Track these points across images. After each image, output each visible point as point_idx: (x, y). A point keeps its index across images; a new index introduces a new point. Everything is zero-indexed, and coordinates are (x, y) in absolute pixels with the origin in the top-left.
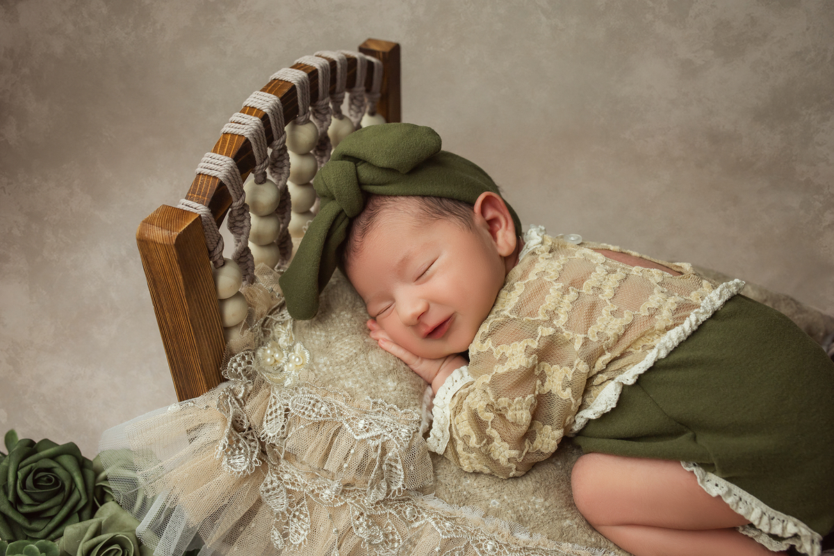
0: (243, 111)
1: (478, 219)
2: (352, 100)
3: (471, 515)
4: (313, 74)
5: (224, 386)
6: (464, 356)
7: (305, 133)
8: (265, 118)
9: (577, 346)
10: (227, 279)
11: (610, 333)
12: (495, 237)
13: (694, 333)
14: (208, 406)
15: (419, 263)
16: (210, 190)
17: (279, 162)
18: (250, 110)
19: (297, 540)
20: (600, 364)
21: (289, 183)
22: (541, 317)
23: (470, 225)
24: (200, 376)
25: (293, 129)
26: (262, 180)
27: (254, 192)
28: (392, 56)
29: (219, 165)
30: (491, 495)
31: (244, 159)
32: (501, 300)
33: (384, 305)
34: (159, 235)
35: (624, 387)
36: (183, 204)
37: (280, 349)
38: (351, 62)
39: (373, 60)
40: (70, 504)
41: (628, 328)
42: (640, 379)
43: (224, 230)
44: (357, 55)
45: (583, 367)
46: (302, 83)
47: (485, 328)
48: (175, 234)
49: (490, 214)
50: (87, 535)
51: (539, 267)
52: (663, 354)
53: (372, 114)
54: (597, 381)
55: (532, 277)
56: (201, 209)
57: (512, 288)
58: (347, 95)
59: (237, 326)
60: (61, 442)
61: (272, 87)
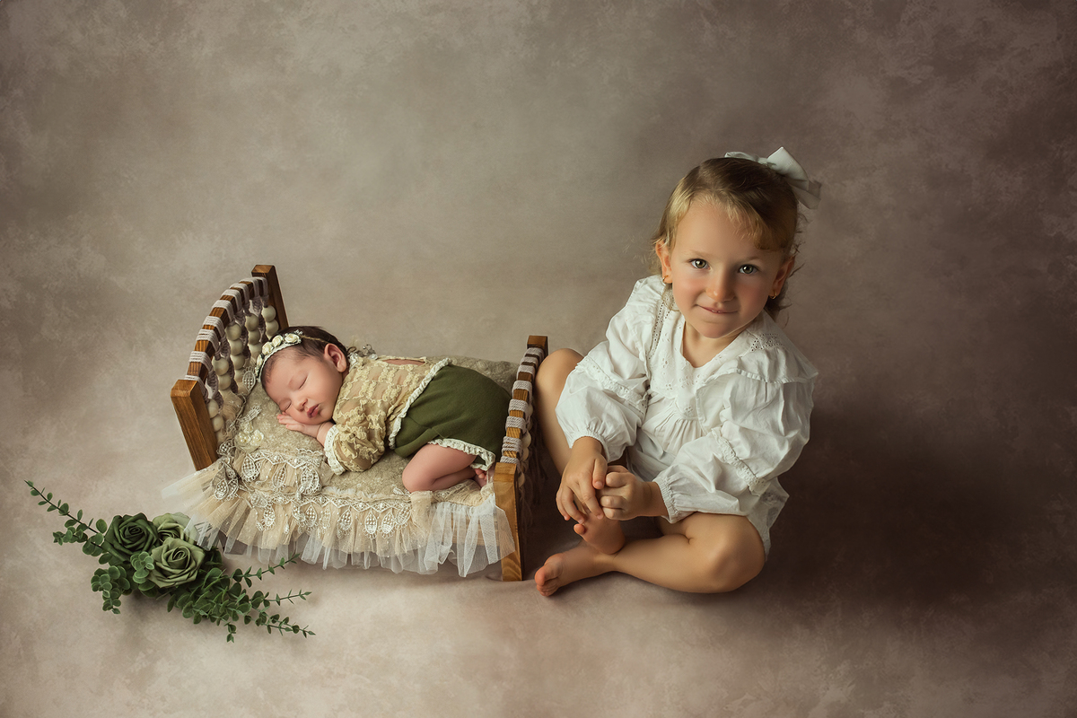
0: (204, 328)
1: (326, 356)
2: (254, 303)
3: (349, 493)
4: (232, 300)
5: (219, 461)
6: (332, 422)
7: (235, 330)
8: (215, 329)
9: (379, 405)
10: (213, 408)
11: (392, 397)
12: (336, 364)
13: (425, 390)
14: (213, 470)
15: (300, 379)
16: (198, 368)
17: (225, 348)
18: (206, 327)
19: (269, 524)
20: (390, 411)
21: (231, 356)
22: (360, 396)
23: (322, 360)
24: (208, 457)
25: (228, 329)
26: (218, 358)
27: (216, 364)
28: (271, 274)
29: (200, 357)
30: (357, 480)
31: (210, 350)
32: (341, 392)
33: (288, 403)
34: (181, 393)
35: (402, 419)
36: (187, 377)
37: (246, 435)
38: (250, 285)
39: (261, 278)
40: (149, 541)
41: (399, 393)
42: (408, 413)
43: (207, 386)
44: (252, 280)
45: (383, 414)
46: (229, 307)
47: (337, 407)
48: (189, 392)
49: (333, 353)
50: (164, 551)
51: (358, 375)
52: (412, 401)
53: (266, 307)
54: (391, 419)
55: (355, 380)
56: (196, 378)
57: (346, 386)
58: (251, 301)
59: (219, 430)
60: (133, 514)
61: (215, 312)
